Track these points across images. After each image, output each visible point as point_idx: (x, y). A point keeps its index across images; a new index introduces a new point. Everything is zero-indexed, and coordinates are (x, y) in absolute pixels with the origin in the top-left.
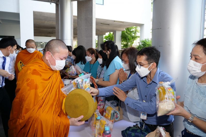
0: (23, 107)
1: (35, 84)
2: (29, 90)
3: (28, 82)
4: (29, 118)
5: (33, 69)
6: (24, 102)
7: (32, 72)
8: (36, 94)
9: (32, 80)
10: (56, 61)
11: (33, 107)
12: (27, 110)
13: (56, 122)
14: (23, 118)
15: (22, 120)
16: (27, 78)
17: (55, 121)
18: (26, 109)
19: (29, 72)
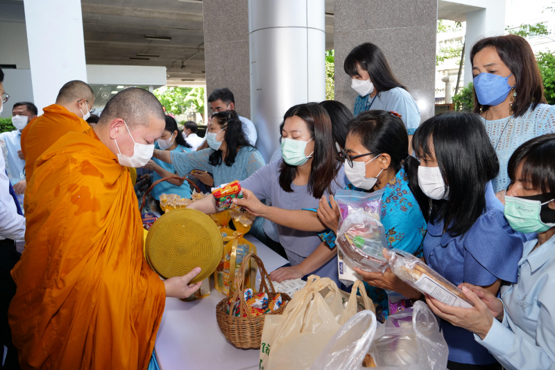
0: (61, 256)
1: (92, 197)
2: (76, 214)
3: (74, 193)
4: (76, 284)
5: (82, 161)
6: (62, 244)
7: (79, 169)
9: (85, 189)
10: (136, 144)
11: (85, 255)
13: (138, 287)
14: (60, 285)
15: (58, 288)
16: (70, 183)
18: (68, 260)
19: (71, 167)
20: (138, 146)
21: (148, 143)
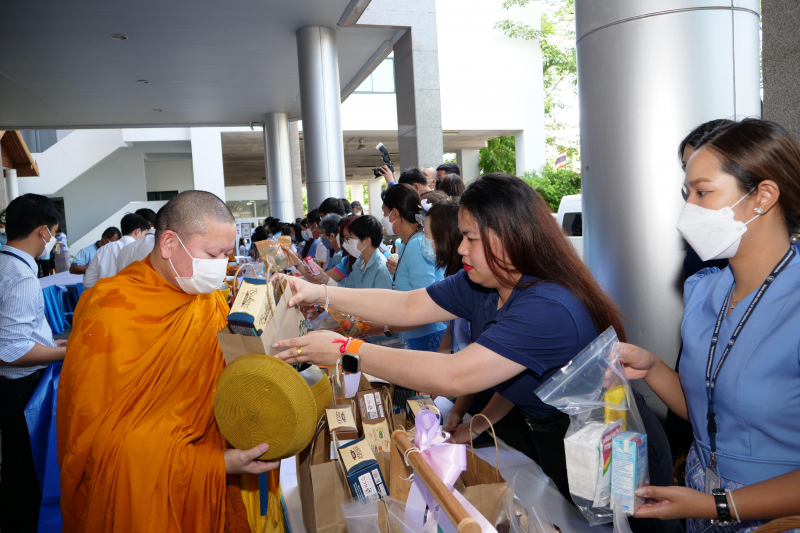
0: (72, 412)
1: (106, 334)
3: (85, 331)
4: (91, 449)
6: (73, 397)
7: (100, 300)
8: (109, 369)
9: (99, 324)
10: (194, 260)
11: (101, 412)
12: (84, 422)
13: (181, 462)
15: (73, 454)
17: (176, 460)
18: (81, 418)
19: (93, 298)
20: (197, 262)
21: (213, 256)
